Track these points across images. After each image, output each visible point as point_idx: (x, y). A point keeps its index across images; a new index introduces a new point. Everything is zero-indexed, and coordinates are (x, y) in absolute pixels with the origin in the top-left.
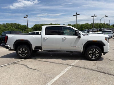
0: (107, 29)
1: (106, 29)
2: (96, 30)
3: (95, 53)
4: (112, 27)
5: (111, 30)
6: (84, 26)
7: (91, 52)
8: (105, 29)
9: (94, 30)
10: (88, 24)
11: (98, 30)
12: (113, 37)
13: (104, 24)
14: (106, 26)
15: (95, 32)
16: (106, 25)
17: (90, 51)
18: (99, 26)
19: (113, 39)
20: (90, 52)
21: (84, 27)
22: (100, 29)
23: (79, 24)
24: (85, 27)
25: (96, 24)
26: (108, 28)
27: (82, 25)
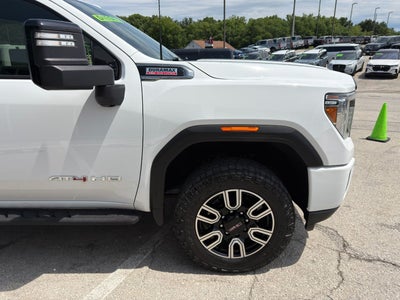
0: (341, 38)
1: (338, 40)
2: (301, 42)
3: (245, 216)
4: (359, 30)
5: (354, 41)
6: (261, 25)
7: (212, 217)
8: (333, 40)
9: (294, 43)
10: (275, 17)
11: (310, 41)
12: (360, 70)
13: (333, 19)
14: (338, 28)
15: (296, 49)
16: (339, 25)
17: (205, 207)
18: (314, 27)
19: (360, 77)
20: (204, 213)
21: (261, 29)
22: (315, 37)
23: (243, 19)
24: (267, 29)
25: (303, 19)
26: (344, 37)
27: (253, 22)
